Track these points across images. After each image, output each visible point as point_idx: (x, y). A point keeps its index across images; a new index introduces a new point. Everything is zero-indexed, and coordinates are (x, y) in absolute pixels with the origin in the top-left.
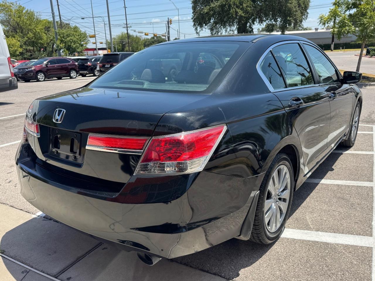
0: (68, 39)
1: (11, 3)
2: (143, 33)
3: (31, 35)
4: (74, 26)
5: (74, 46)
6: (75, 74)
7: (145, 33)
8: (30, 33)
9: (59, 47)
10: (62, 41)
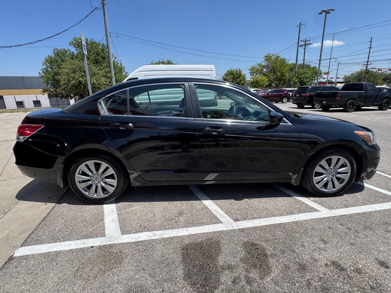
0: (303, 76)
1: (272, 55)
2: (376, 69)
3: (279, 74)
4: (313, 66)
5: (306, 81)
6: (287, 100)
7: (379, 69)
8: (278, 73)
9: (295, 82)
10: (298, 77)
